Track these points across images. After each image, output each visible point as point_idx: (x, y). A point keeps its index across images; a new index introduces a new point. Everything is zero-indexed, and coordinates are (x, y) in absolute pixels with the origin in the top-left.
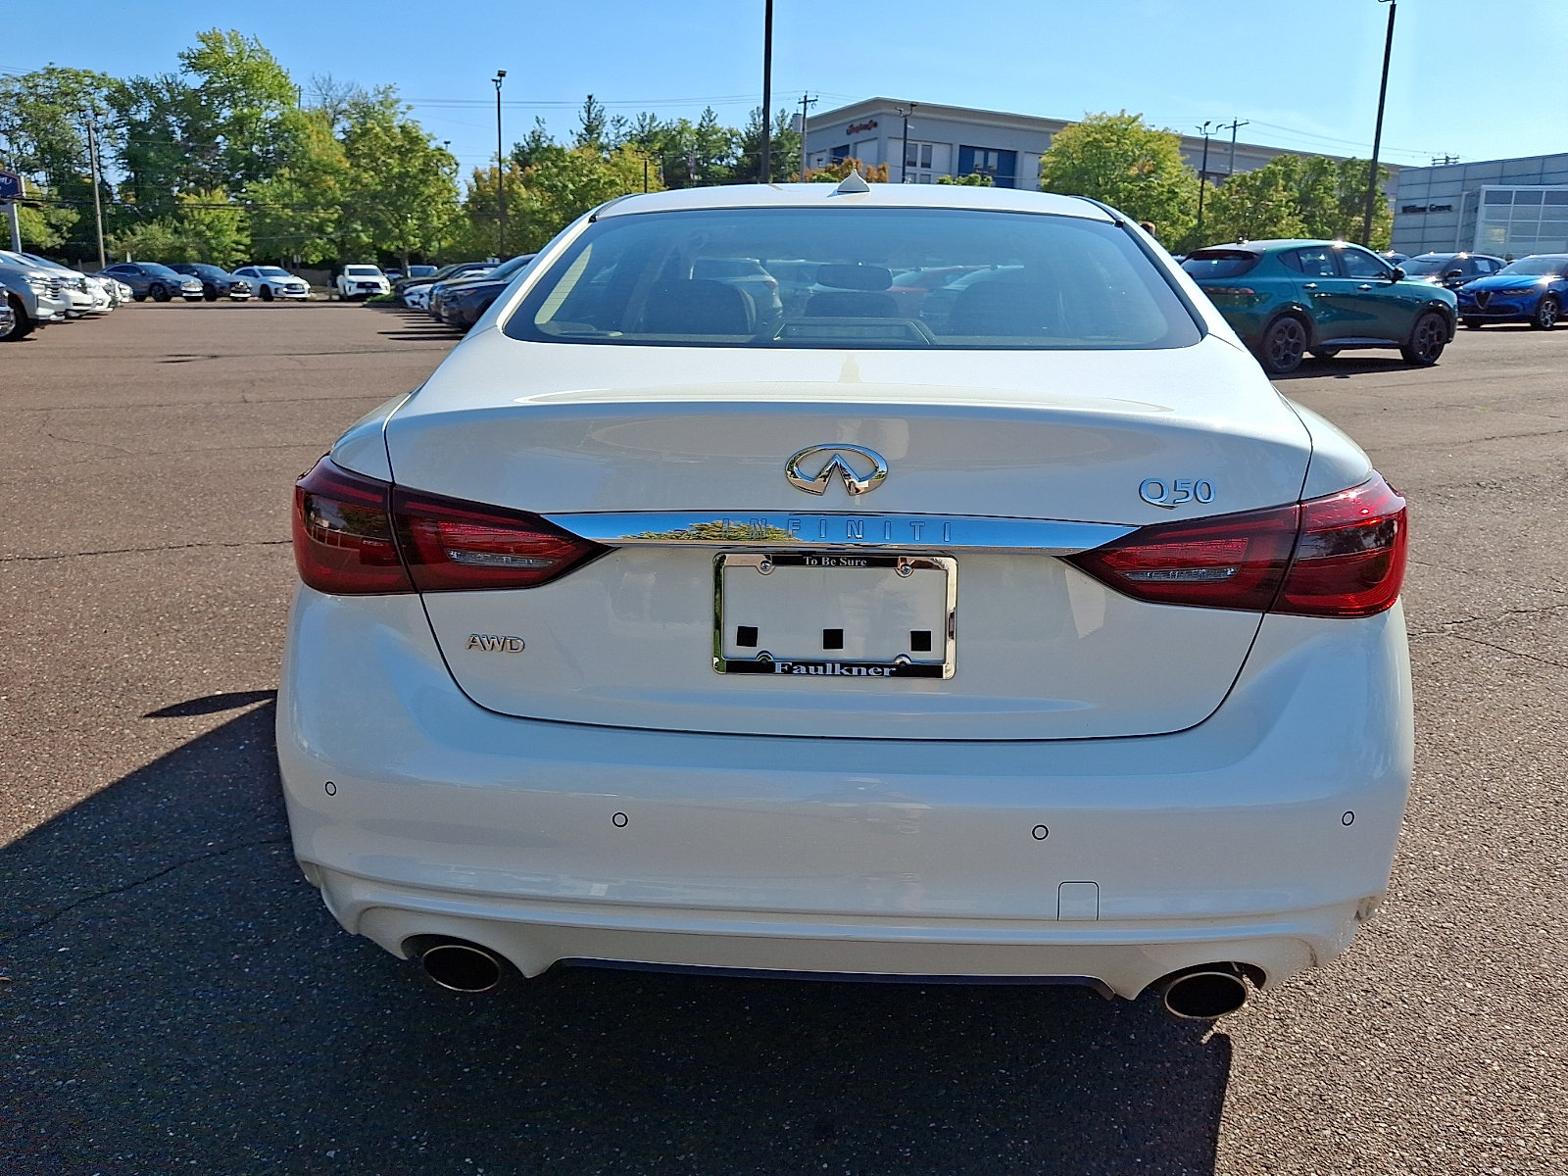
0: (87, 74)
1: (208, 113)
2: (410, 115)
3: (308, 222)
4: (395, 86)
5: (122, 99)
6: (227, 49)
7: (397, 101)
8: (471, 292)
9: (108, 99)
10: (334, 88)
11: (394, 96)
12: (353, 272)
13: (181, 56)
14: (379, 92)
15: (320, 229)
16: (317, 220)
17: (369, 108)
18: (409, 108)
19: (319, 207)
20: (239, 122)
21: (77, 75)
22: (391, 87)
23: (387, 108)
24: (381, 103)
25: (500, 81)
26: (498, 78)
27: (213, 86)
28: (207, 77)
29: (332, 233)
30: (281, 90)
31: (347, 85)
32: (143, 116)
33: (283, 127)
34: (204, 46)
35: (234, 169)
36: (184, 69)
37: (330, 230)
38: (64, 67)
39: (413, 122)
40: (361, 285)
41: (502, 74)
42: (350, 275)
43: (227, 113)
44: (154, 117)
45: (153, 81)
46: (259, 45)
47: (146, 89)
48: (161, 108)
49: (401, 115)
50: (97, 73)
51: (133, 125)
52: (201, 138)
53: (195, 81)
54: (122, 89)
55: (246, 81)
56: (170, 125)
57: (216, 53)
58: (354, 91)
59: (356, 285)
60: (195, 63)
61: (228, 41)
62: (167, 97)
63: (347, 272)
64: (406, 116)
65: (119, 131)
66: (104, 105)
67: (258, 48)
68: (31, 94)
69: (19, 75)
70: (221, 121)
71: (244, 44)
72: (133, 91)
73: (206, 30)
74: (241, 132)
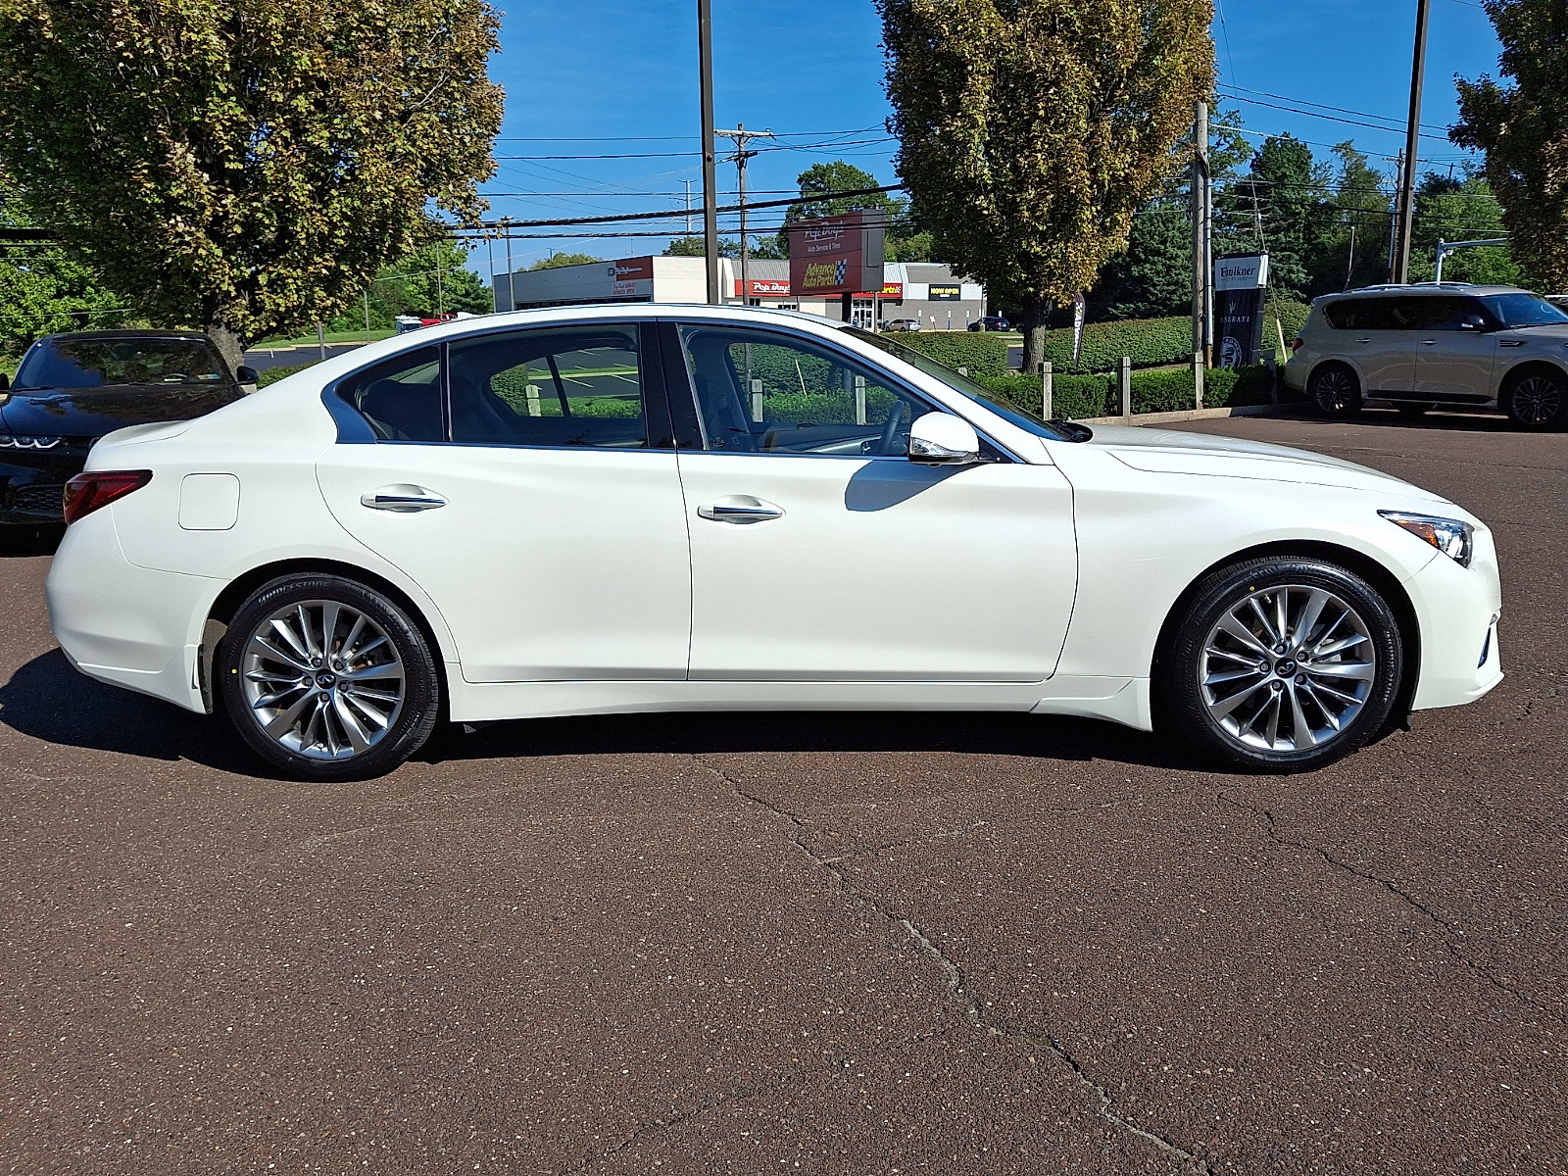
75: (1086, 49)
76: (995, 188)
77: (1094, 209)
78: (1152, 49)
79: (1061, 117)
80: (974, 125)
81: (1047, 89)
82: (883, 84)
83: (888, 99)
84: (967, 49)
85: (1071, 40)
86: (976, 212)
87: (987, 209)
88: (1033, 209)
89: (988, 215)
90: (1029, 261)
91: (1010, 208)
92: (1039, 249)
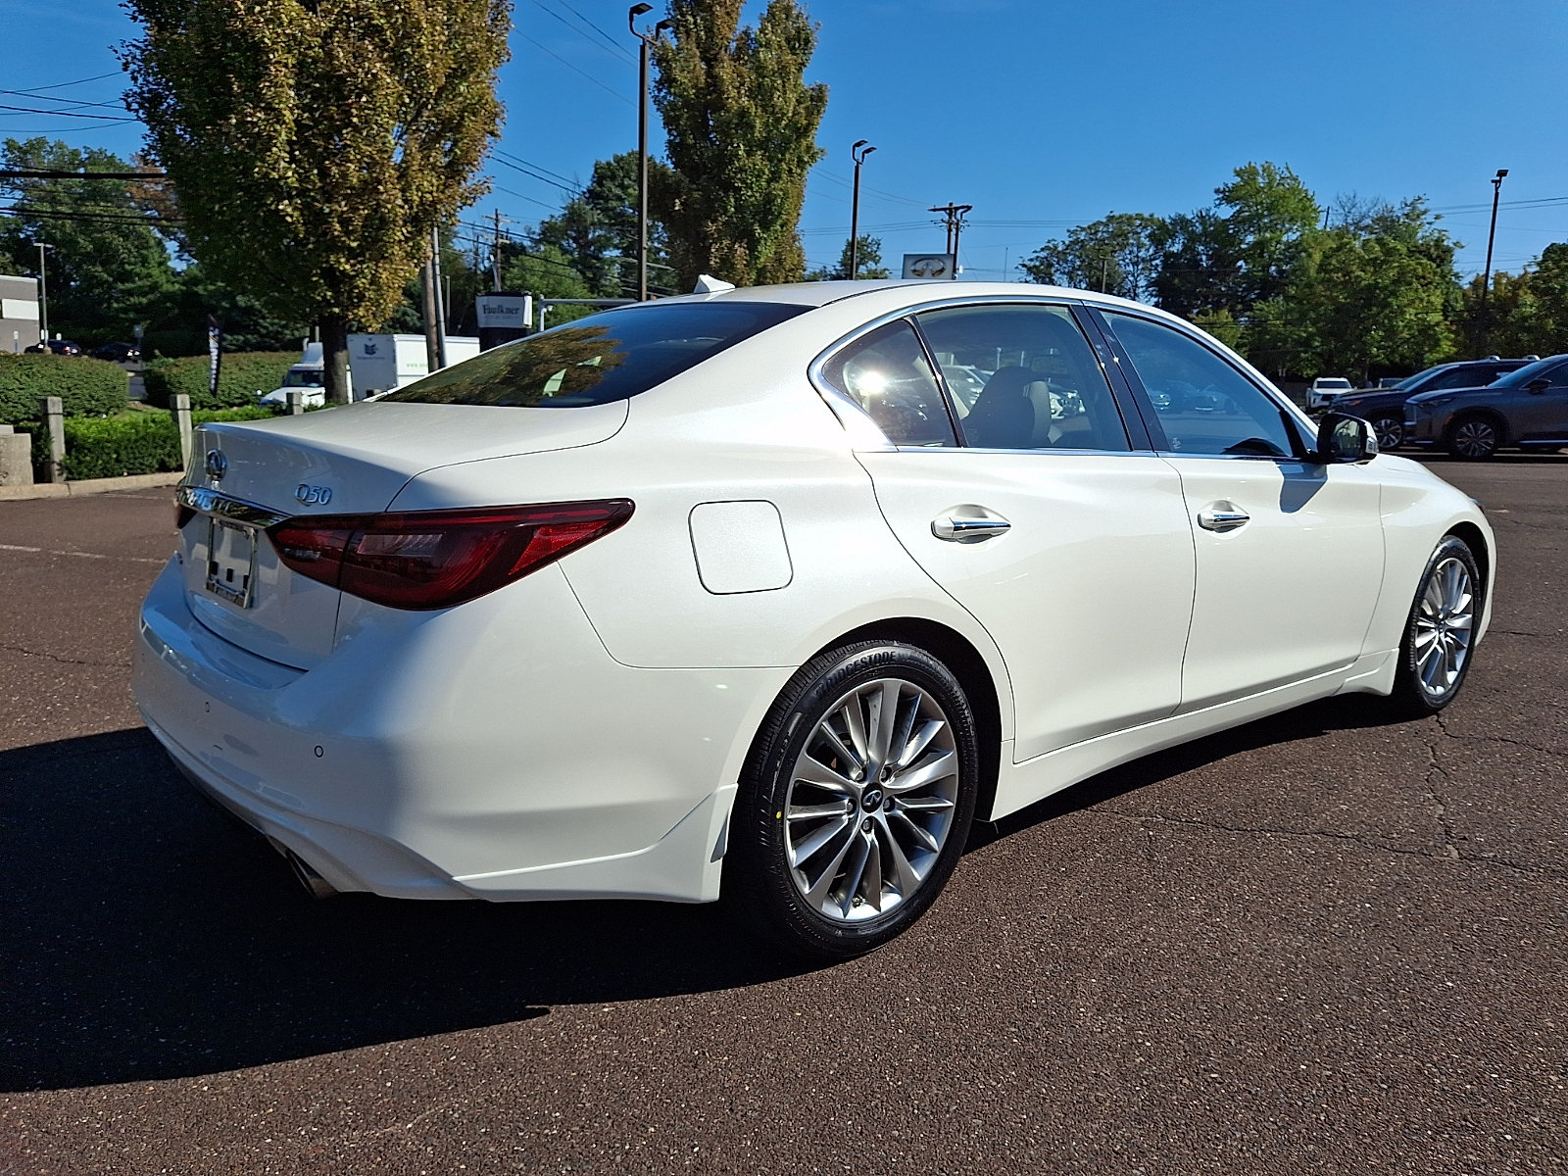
0: (1139, 217)
1: (1232, 240)
2: (1438, 225)
3: (1296, 337)
4: (1424, 198)
5: (1161, 233)
6: (1260, 180)
7: (1425, 212)
8: (1359, 402)
9: (1149, 236)
10: (1358, 205)
11: (1422, 208)
12: (1321, 385)
13: (1217, 191)
14: (1406, 205)
15: (1306, 343)
16: (1304, 335)
17: (1393, 221)
18: (1437, 217)
19: (1308, 322)
20: (1260, 245)
21: (1131, 217)
22: (1420, 198)
23: (1414, 220)
24: (1407, 215)
25: (1500, 181)
26: (1498, 178)
27: (1242, 214)
28: (1238, 208)
29: (1317, 347)
30: (1305, 210)
31: (1372, 202)
32: (1177, 248)
33: (1300, 248)
34: (1239, 179)
35: (1248, 290)
36: (1217, 202)
37: (1317, 344)
38: (1121, 213)
39: (1440, 231)
40: (1326, 397)
41: (1502, 173)
42: (1318, 387)
43: (1250, 239)
44: (1186, 248)
45: (1189, 217)
46: (1290, 172)
47: (1182, 222)
48: (1192, 239)
49: (1428, 226)
50: (1146, 215)
51: (1168, 256)
52: (1223, 263)
53: (1226, 212)
54: (1162, 225)
55: (1272, 208)
56: (1199, 254)
57: (1248, 184)
58: (1379, 206)
59: (1321, 397)
60: (1228, 196)
61: (1261, 172)
62: (1199, 229)
63: (1315, 385)
64: (1433, 227)
65: (1154, 263)
66: (1146, 242)
67: (1288, 175)
68: (1092, 239)
69: (1086, 226)
70: (1243, 246)
71: (1276, 173)
72: (1170, 227)
73: (1242, 165)
74: (1261, 255)
75: (397, 61)
76: (302, 193)
77: (405, 231)
78: (457, 75)
79: (373, 129)
80: (280, 120)
81: (359, 96)
82: (116, 52)
83: (125, 70)
84: (267, 35)
85: (383, 50)
86: (279, 216)
87: (292, 216)
88: (345, 222)
89: (293, 223)
90: (334, 278)
91: (315, 219)
92: (348, 267)
